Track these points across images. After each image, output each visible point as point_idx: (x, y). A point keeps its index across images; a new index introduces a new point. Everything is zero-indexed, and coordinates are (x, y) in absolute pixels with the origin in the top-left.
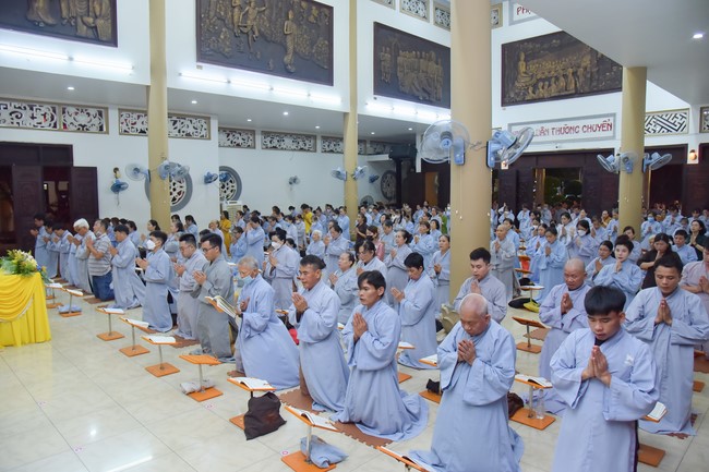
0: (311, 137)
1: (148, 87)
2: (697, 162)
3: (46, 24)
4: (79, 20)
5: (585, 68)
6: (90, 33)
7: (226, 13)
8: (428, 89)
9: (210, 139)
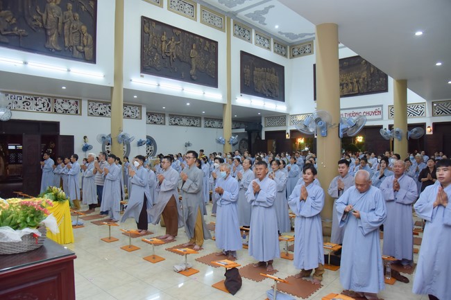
0: (198, 118)
1: (112, 88)
2: (432, 133)
3: (56, 50)
4: (75, 48)
5: (364, 79)
6: (81, 56)
7: (158, 45)
8: (271, 90)
9: (141, 119)
